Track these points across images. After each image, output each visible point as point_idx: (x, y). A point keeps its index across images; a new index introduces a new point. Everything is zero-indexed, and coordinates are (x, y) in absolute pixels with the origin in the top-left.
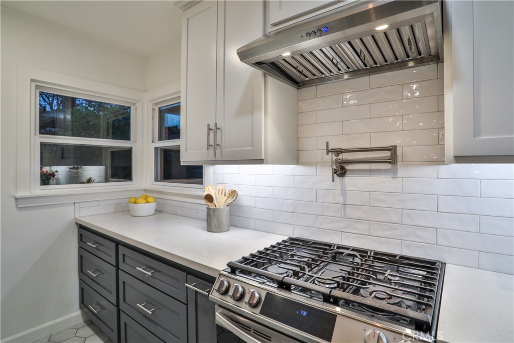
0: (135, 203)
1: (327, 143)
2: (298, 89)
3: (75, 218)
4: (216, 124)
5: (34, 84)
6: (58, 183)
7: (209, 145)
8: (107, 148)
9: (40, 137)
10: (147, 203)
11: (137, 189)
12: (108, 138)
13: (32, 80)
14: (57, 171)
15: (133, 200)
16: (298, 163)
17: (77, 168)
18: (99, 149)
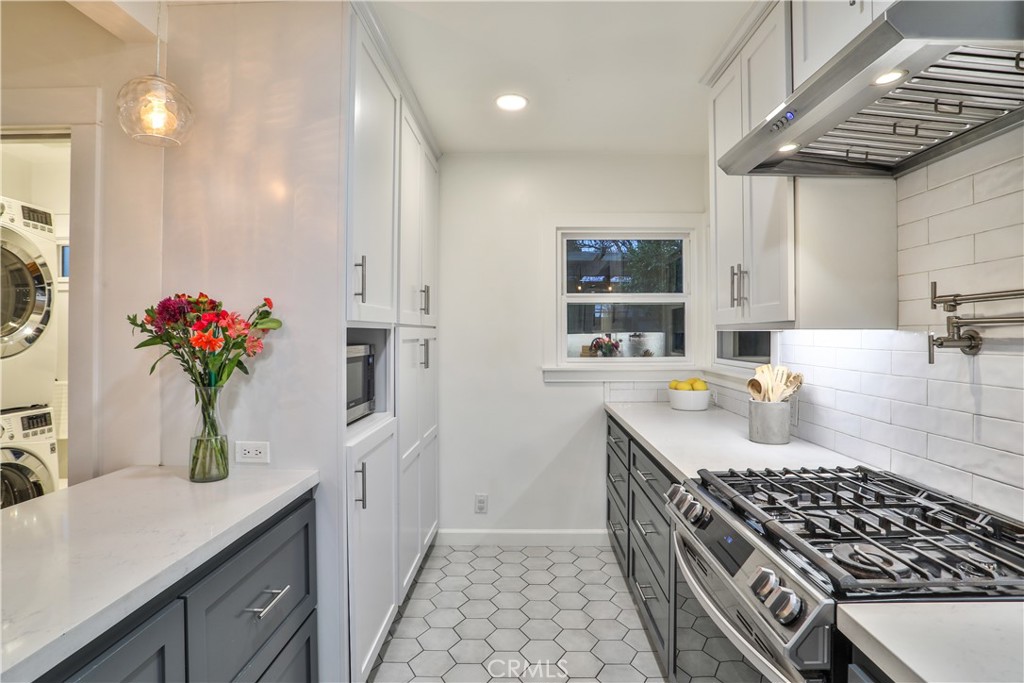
0: (676, 389)
1: (934, 285)
2: (896, 179)
3: (604, 404)
4: (739, 266)
5: (560, 232)
6: (622, 356)
7: (733, 300)
8: (667, 306)
9: (568, 297)
10: (693, 389)
11: (693, 368)
12: (670, 291)
13: (558, 229)
14: (621, 341)
15: (674, 384)
16: (897, 327)
17: (639, 336)
18: (658, 307)
